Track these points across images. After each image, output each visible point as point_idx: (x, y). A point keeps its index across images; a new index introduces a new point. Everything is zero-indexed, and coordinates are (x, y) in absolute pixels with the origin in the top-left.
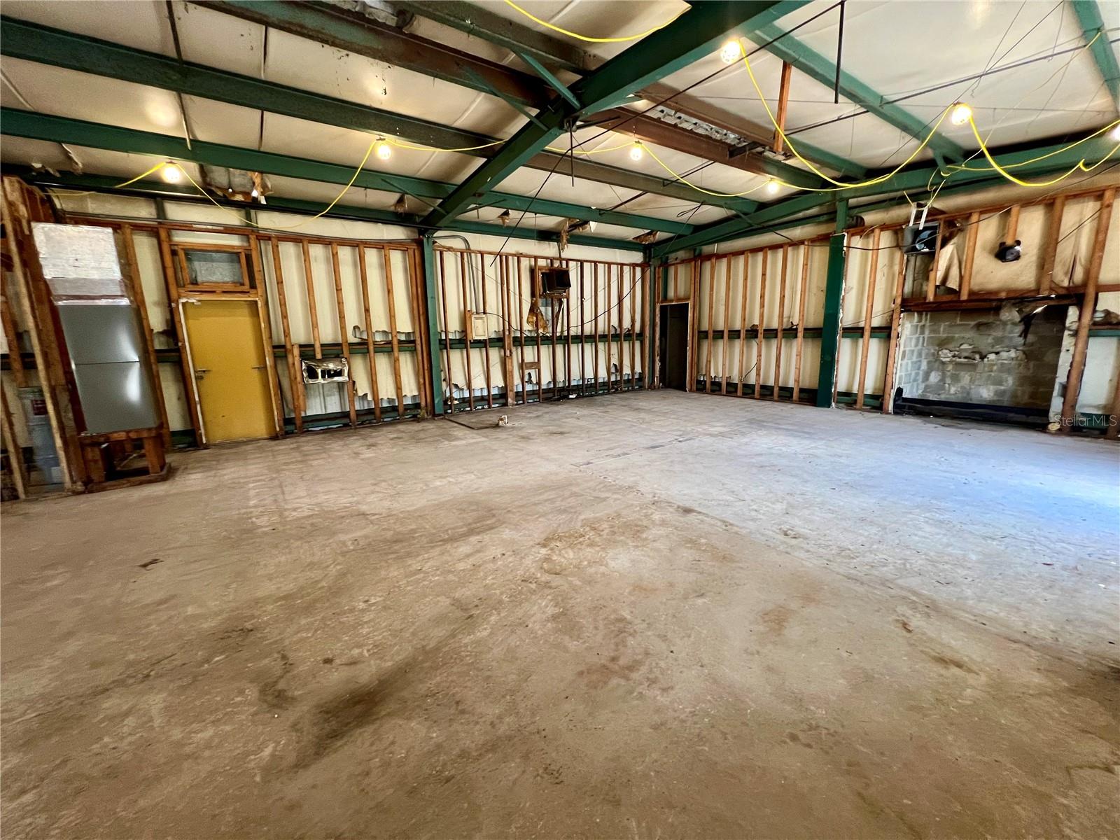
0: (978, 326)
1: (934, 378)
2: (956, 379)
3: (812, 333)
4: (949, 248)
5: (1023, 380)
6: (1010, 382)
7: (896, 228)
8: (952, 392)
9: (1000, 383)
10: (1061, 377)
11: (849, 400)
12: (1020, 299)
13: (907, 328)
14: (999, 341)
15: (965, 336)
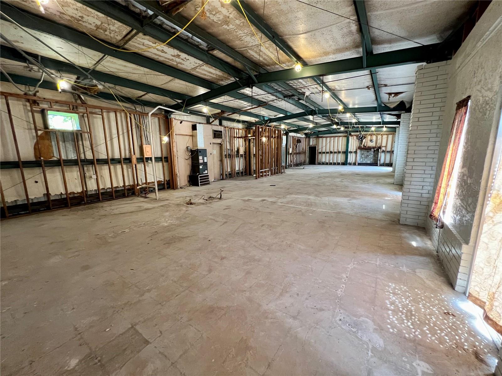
0: (367, 151)
1: (361, 160)
3: (344, 152)
4: (365, 140)
5: (374, 160)
6: (372, 160)
7: (357, 136)
8: (364, 162)
9: (370, 160)
10: (379, 159)
11: (350, 164)
12: (374, 148)
13: (359, 151)
14: (370, 154)
15: (366, 153)
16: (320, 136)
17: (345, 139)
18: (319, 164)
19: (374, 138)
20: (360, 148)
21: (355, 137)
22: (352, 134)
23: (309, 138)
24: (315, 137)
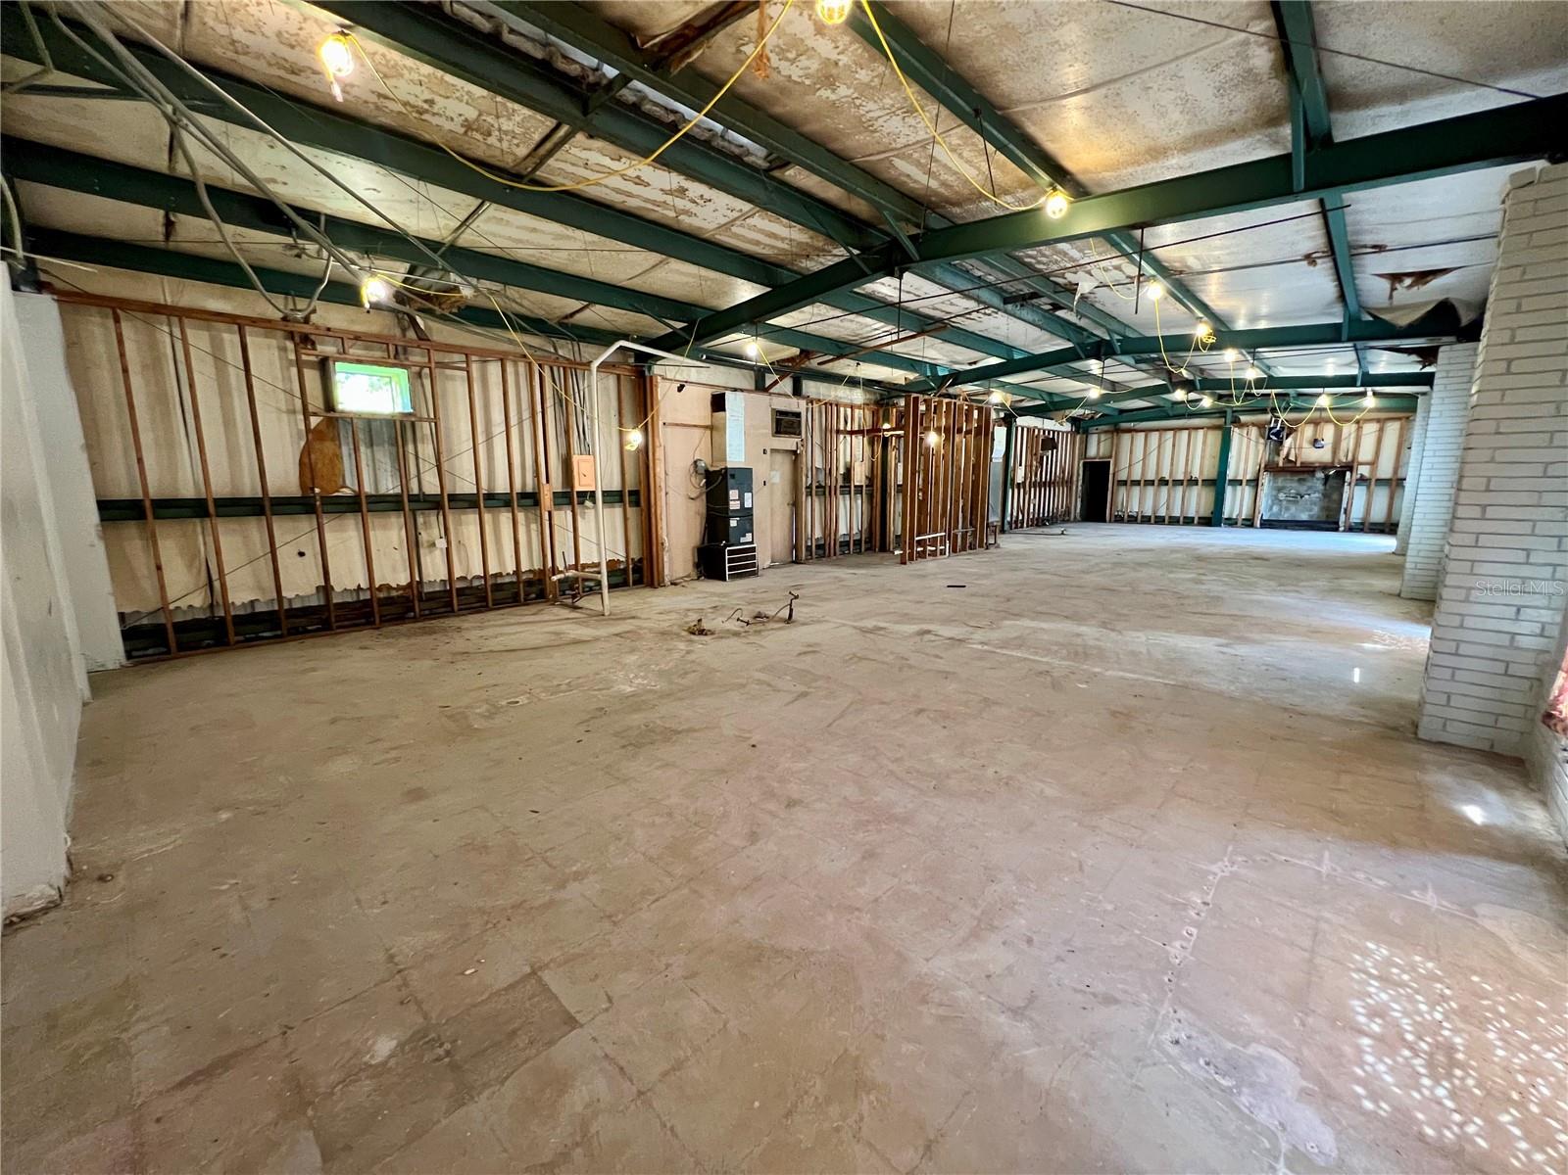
0: (1300, 480)
1: (1275, 509)
2: (1287, 509)
3: (1208, 483)
4: (1290, 439)
5: (1324, 509)
6: (1316, 510)
7: (1260, 426)
8: (1286, 516)
9: (1311, 510)
10: (1344, 505)
11: (1232, 523)
12: (1324, 468)
13: (1266, 479)
14: (1310, 488)
15: (1292, 485)
16: (1124, 425)
17: (1215, 438)
18: (1119, 520)
19: (1328, 433)
20: (1271, 468)
21: (1254, 431)
22: (1243, 418)
23: (1086, 433)
24: (1106, 432)
